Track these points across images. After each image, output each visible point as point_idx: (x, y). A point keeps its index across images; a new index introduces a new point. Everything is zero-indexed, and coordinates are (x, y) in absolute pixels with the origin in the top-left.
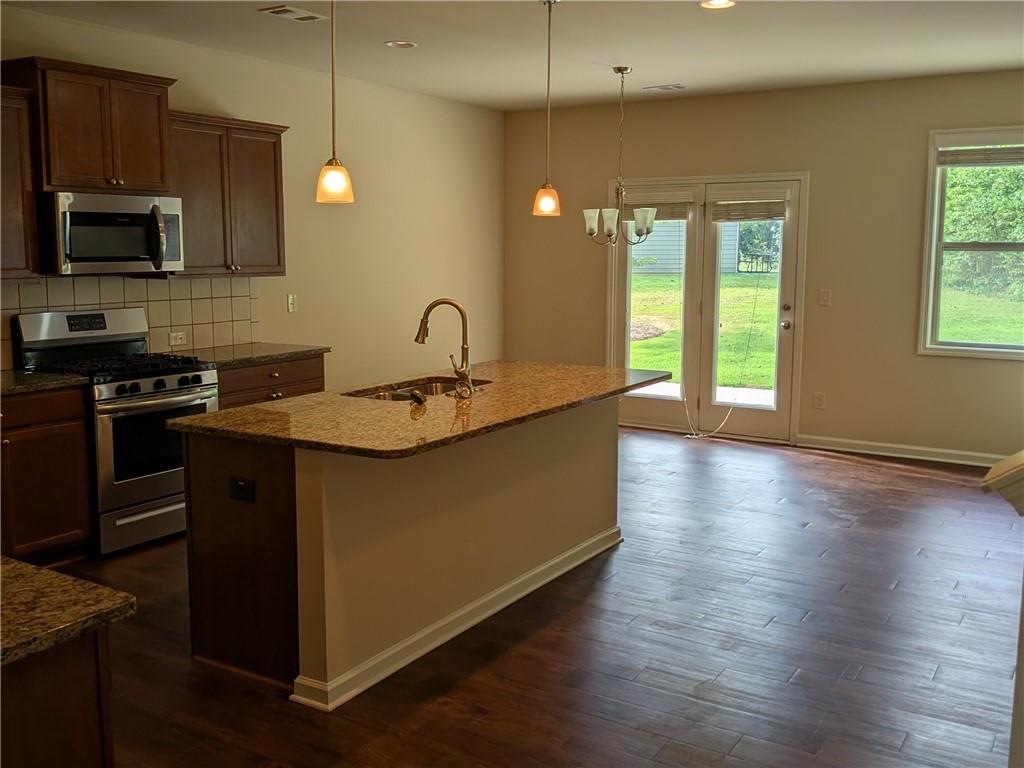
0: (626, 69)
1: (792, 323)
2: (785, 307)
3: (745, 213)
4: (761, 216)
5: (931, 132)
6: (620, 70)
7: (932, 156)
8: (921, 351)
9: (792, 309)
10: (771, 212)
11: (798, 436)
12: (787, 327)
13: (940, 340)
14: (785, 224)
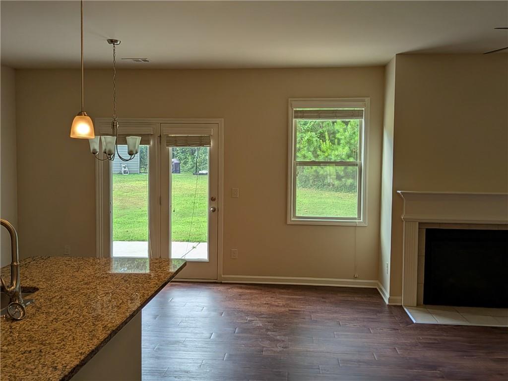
0: (116, 41)
1: (216, 208)
2: (212, 199)
3: (186, 142)
4: (196, 144)
5: (289, 99)
6: (112, 41)
7: (291, 113)
8: (289, 222)
9: (217, 200)
10: (202, 142)
11: (222, 276)
12: (214, 211)
13: (297, 215)
14: (210, 150)
